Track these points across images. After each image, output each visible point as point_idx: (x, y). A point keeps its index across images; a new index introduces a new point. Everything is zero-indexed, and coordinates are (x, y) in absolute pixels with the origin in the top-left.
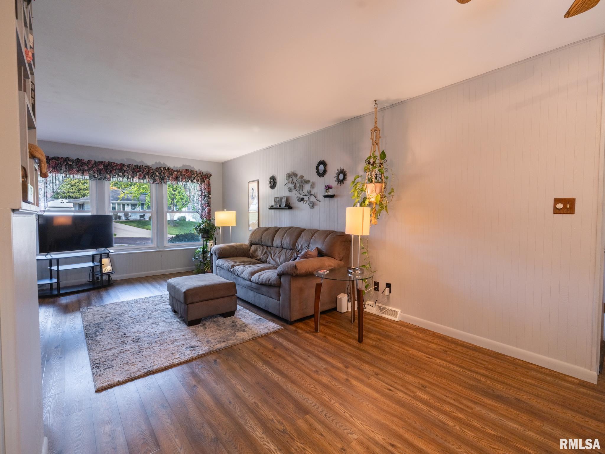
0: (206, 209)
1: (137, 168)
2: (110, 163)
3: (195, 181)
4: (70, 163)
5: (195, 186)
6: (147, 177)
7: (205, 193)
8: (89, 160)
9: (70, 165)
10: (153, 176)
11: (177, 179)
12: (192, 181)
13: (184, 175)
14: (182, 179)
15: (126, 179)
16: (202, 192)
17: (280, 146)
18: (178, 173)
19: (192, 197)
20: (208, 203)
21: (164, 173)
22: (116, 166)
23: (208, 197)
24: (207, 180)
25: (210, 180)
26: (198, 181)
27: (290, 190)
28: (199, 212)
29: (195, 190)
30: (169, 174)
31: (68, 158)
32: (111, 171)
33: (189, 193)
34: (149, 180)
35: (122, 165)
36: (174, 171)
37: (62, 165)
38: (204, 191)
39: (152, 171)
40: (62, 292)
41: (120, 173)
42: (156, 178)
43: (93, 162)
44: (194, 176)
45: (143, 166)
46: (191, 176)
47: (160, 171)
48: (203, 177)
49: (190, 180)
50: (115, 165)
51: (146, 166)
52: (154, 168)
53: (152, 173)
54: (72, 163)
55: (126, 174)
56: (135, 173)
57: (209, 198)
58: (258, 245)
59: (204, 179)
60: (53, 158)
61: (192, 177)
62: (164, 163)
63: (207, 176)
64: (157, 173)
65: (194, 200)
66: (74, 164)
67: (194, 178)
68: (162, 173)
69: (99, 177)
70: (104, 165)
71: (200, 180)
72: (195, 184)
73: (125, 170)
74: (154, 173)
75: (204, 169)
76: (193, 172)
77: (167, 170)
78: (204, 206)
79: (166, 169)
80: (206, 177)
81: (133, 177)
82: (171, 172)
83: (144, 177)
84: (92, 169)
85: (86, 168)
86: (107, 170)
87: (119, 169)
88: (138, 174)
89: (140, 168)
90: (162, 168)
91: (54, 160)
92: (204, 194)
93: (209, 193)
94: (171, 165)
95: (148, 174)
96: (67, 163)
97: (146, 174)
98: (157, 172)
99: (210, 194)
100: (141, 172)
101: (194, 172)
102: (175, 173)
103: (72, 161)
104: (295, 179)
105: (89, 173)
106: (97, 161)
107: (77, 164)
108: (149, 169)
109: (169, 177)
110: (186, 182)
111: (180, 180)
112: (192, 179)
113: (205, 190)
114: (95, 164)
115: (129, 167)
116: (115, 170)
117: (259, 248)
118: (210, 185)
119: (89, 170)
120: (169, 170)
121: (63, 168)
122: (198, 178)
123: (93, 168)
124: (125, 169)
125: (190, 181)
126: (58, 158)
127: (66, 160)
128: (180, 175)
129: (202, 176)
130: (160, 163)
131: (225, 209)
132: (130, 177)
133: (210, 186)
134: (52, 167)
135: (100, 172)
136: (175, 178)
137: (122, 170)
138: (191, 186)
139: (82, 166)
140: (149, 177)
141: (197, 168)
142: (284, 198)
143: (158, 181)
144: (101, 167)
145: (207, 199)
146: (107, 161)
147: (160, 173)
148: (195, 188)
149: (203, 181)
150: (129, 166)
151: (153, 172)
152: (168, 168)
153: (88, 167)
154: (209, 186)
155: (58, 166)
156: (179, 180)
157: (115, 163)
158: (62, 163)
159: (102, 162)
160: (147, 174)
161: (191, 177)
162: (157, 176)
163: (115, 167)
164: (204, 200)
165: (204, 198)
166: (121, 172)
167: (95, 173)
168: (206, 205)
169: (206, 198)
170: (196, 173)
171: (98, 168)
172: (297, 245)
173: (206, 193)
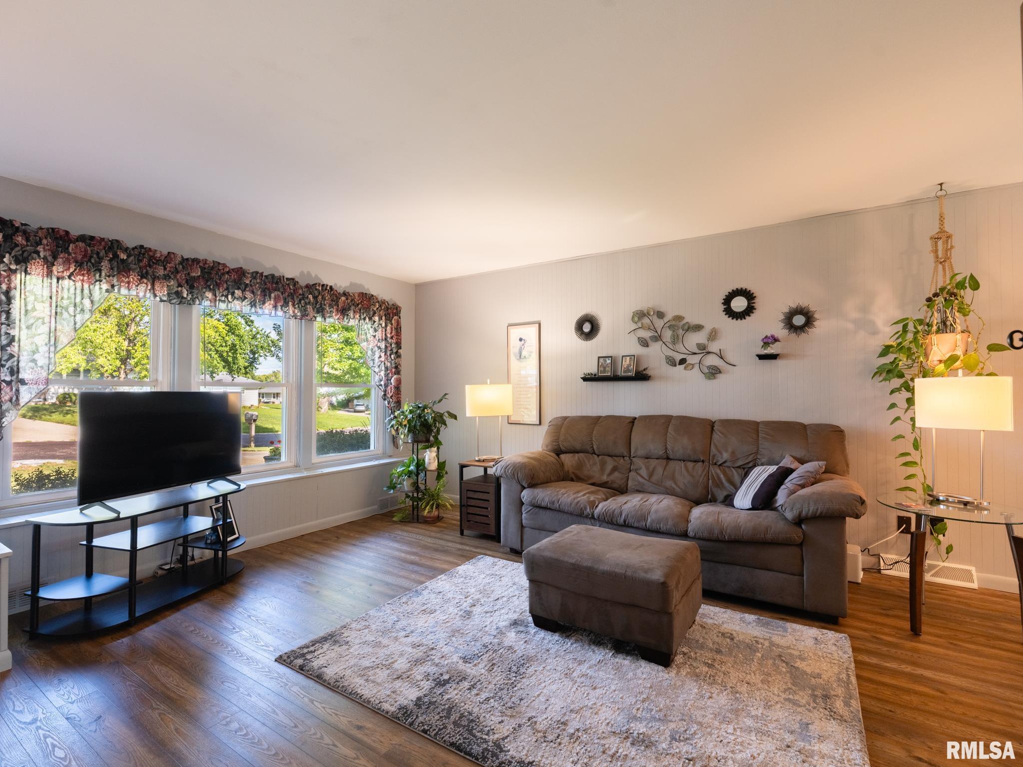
0: (393, 379)
1: (273, 282)
2: (214, 265)
3: (376, 318)
4: (123, 256)
5: (376, 329)
6: (291, 304)
7: (391, 345)
8: (167, 253)
9: (123, 261)
10: (303, 302)
11: (344, 312)
12: (371, 319)
13: (358, 305)
14: (354, 312)
15: (250, 306)
16: (387, 342)
17: (611, 258)
18: (347, 299)
19: (369, 353)
20: (396, 367)
21: (322, 298)
22: (228, 273)
23: (397, 353)
24: (396, 317)
25: (400, 318)
26: (380, 318)
27: (644, 343)
28: (381, 385)
29: (376, 338)
30: (332, 300)
31: (116, 240)
32: (217, 284)
33: (365, 343)
34: (294, 312)
35: (240, 272)
36: (341, 295)
37: (100, 259)
38: (390, 342)
39: (299, 291)
41: (236, 291)
42: (308, 306)
43: (180, 259)
44: (375, 309)
45: (282, 277)
46: (368, 308)
47: (316, 293)
48: (389, 311)
49: (367, 315)
50: (227, 269)
51: (288, 279)
52: (304, 284)
53: (300, 295)
54: (128, 256)
55: (248, 294)
56: (267, 293)
57: (398, 356)
58: (584, 454)
59: (391, 315)
60: (82, 238)
61: (371, 309)
62: (316, 276)
63: (395, 309)
64: (310, 297)
65: (373, 360)
66: (132, 258)
67: (375, 313)
68: (320, 297)
70: (203, 269)
71: (384, 317)
72: (376, 325)
73: (246, 285)
74: (304, 297)
75: (390, 296)
76: (373, 299)
77: (328, 291)
78: (390, 374)
79: (326, 289)
80: (393, 311)
81: (262, 303)
82: (337, 297)
83: (285, 304)
84: (175, 276)
85: (161, 272)
86: (207, 281)
87: (235, 281)
88: (273, 295)
89: (277, 283)
90: (319, 286)
91: (81, 244)
92: (389, 348)
93: (399, 345)
95: (293, 299)
96: (116, 256)
97: (288, 296)
98: (310, 293)
99: (400, 348)
100: (279, 291)
101: (375, 300)
102: (343, 298)
103: (126, 250)
104: (659, 323)
105: (167, 285)
107: (140, 261)
108: (294, 285)
109: (331, 306)
110: (361, 319)
111: (352, 316)
112: (372, 313)
113: (392, 338)
114: (181, 263)
115: (255, 278)
116: (227, 281)
117: (589, 462)
118: (400, 328)
119: (167, 277)
120: (332, 292)
121: (105, 264)
122: (381, 312)
123: (178, 272)
124: (248, 282)
125: (367, 319)
126: (92, 238)
127: (113, 246)
128: (350, 304)
129: (388, 309)
130: (309, 273)
131: (488, 380)
132: (257, 301)
133: (401, 330)
134: (76, 262)
135: (191, 284)
136: (341, 310)
137: (241, 284)
138: (370, 330)
139: (150, 266)
140: (294, 305)
142: (628, 358)
144: (196, 273)
145: (395, 358)
146: (210, 259)
147: (315, 298)
148: (376, 334)
149: (389, 319)
150: (255, 275)
151: (303, 295)
152: (331, 288)
153: (165, 269)
154: (398, 330)
155: (90, 260)
156: (348, 315)
157: (225, 265)
158: (102, 253)
159: (196, 261)
160: (292, 296)
161: (369, 310)
162: (309, 303)
163: (226, 276)
164: (389, 359)
166: (238, 288)
167: (180, 285)
168: (393, 370)
169: (392, 356)
170: (378, 303)
171: (189, 274)
172: (714, 450)
173: (393, 346)
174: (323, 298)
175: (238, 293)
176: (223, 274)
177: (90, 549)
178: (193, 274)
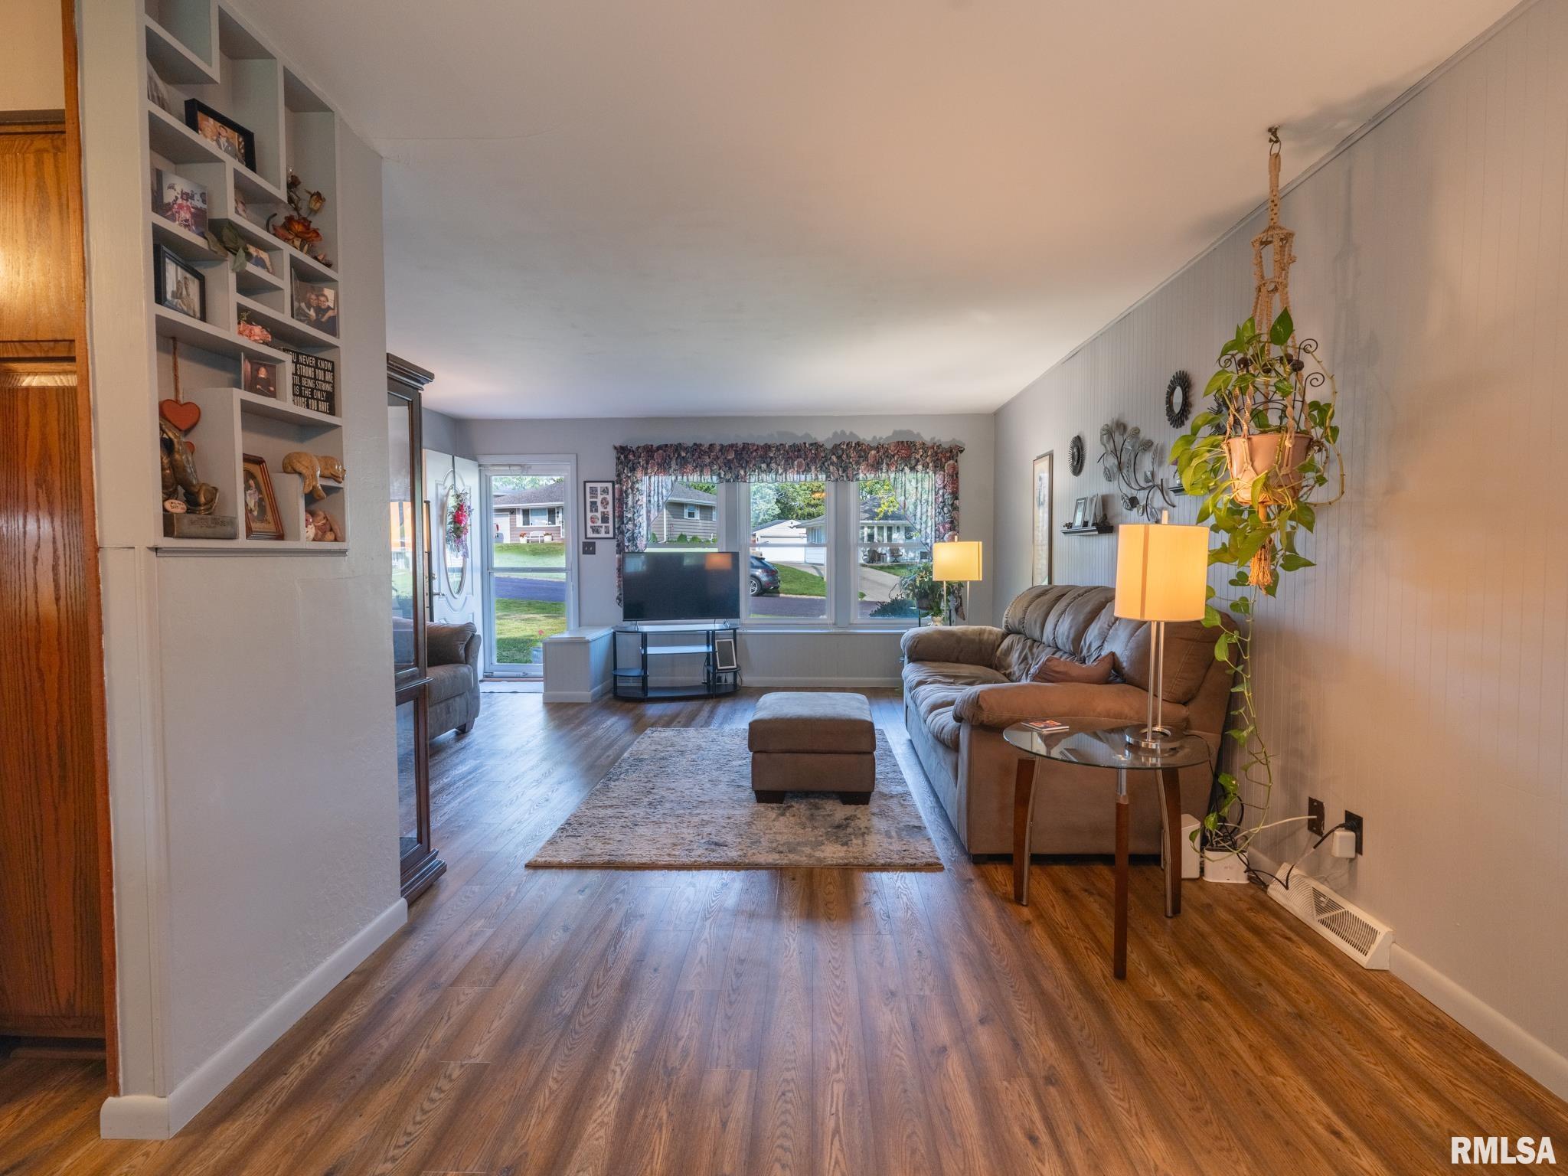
0: (947, 536)
1: (796, 451)
2: (745, 446)
3: (920, 467)
4: (683, 454)
5: (920, 479)
6: (813, 468)
7: (943, 495)
8: (711, 445)
9: (683, 457)
10: (826, 464)
11: (876, 466)
12: (913, 469)
13: (894, 456)
14: (887, 465)
15: (774, 477)
16: (937, 493)
18: (878, 452)
19: (911, 508)
20: (952, 522)
22: (756, 450)
23: (952, 505)
24: (951, 462)
25: (957, 461)
26: (926, 466)
27: (1110, 476)
28: (927, 544)
29: (920, 489)
30: (859, 457)
31: (680, 444)
32: (747, 462)
33: (903, 498)
34: (816, 475)
35: (767, 447)
36: (871, 448)
37: (671, 459)
38: (941, 492)
39: (823, 454)
40: (650, 695)
42: (831, 467)
43: (718, 448)
44: (918, 456)
45: (805, 444)
46: (909, 457)
47: (840, 452)
48: (940, 455)
49: (906, 465)
50: (755, 448)
51: (811, 445)
52: (829, 446)
53: (823, 457)
54: (687, 453)
55: (773, 465)
56: (790, 461)
57: (954, 508)
58: (1018, 636)
59: (943, 460)
60: (659, 448)
61: (913, 458)
62: (851, 433)
63: (951, 451)
64: (834, 458)
65: (915, 515)
66: (689, 454)
67: (918, 461)
68: (845, 456)
69: (729, 476)
70: (736, 451)
71: (931, 465)
72: (919, 475)
73: (771, 458)
74: (827, 458)
75: (944, 436)
76: (915, 445)
77: (855, 447)
78: (942, 530)
79: (852, 446)
80: (948, 455)
81: (785, 471)
82: (865, 451)
83: (807, 470)
84: (717, 462)
85: (708, 461)
86: (740, 461)
87: (760, 457)
88: (796, 463)
89: (799, 450)
90: (845, 444)
91: (661, 452)
92: (941, 499)
93: (955, 495)
94: (867, 435)
95: (815, 462)
96: (679, 455)
97: (811, 461)
98: (834, 454)
99: (957, 498)
100: (802, 457)
101: (918, 446)
102: (873, 452)
103: (686, 449)
104: (1120, 442)
105: (711, 470)
106: (725, 443)
107: (693, 455)
108: (818, 449)
109: (858, 463)
110: (897, 471)
111: (884, 470)
112: (913, 462)
113: (944, 487)
114: (721, 450)
115: (779, 450)
116: (755, 458)
117: (1017, 644)
118: (957, 474)
119: (711, 464)
120: (860, 448)
121: (673, 463)
122: (928, 460)
123: (718, 458)
124: (772, 455)
125: (907, 469)
126: (666, 445)
127: (678, 448)
128: (883, 457)
129: (936, 454)
130: (843, 432)
131: (956, 537)
132: (780, 471)
133: (957, 477)
134: (658, 464)
135: (728, 465)
136: (872, 466)
137: (767, 458)
138: (910, 481)
139: (700, 458)
140: (816, 468)
141: (928, 435)
142: (1098, 499)
143: (836, 476)
144: (731, 456)
145: (949, 511)
146: (740, 444)
147: (839, 457)
148: (919, 485)
149: (938, 466)
150: (779, 448)
151: (826, 456)
152: (858, 444)
153: (710, 457)
154: (954, 477)
155: (665, 462)
156: (882, 469)
157: (754, 445)
158: (672, 455)
159: (732, 446)
160: (814, 460)
161: (910, 459)
162: (832, 463)
163: (754, 454)
164: (940, 513)
165: (942, 509)
166: (764, 462)
167: (720, 469)
168: (947, 526)
169: (945, 509)
170: (923, 448)
171: (726, 457)
172: (1084, 640)
173: (946, 497)
174: (848, 457)
175: (764, 466)
176: (752, 453)
177: (645, 657)
178: (729, 457)
